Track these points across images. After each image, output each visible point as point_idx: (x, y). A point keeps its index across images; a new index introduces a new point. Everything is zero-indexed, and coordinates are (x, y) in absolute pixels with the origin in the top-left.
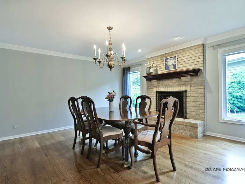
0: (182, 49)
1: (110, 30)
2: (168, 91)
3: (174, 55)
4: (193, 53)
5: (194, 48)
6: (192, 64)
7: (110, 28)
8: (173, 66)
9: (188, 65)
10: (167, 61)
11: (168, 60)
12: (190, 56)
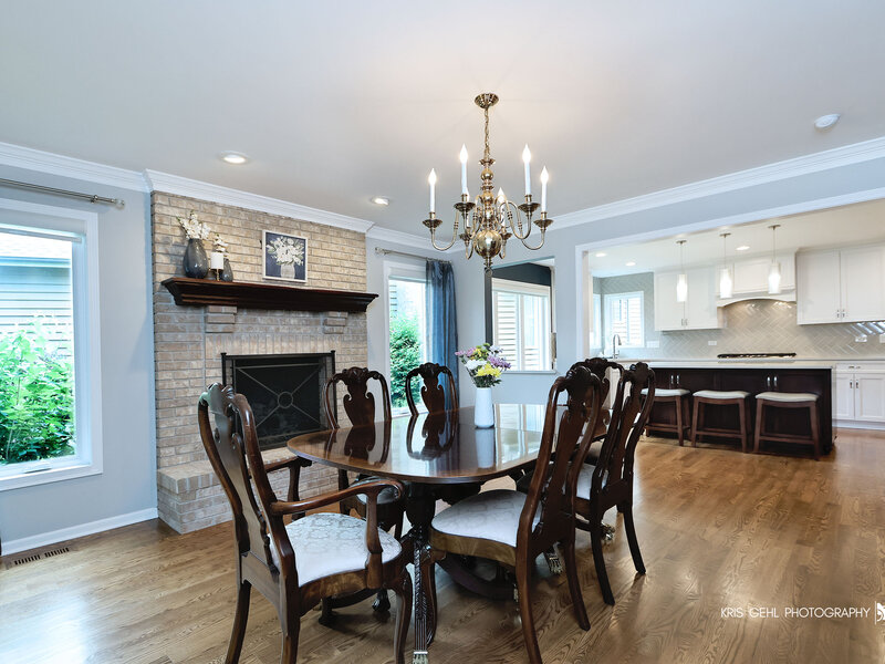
0: (318, 225)
1: (486, 107)
2: (277, 352)
3: (296, 232)
4: (347, 249)
5: (348, 235)
6: (345, 278)
7: (487, 101)
8: (292, 268)
9: (334, 277)
10: (272, 245)
11: (276, 243)
12: (339, 255)
